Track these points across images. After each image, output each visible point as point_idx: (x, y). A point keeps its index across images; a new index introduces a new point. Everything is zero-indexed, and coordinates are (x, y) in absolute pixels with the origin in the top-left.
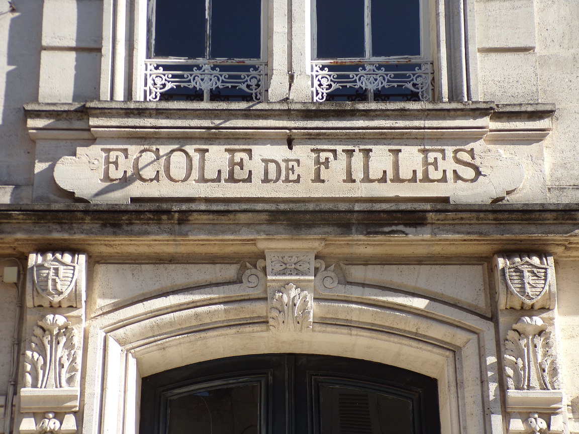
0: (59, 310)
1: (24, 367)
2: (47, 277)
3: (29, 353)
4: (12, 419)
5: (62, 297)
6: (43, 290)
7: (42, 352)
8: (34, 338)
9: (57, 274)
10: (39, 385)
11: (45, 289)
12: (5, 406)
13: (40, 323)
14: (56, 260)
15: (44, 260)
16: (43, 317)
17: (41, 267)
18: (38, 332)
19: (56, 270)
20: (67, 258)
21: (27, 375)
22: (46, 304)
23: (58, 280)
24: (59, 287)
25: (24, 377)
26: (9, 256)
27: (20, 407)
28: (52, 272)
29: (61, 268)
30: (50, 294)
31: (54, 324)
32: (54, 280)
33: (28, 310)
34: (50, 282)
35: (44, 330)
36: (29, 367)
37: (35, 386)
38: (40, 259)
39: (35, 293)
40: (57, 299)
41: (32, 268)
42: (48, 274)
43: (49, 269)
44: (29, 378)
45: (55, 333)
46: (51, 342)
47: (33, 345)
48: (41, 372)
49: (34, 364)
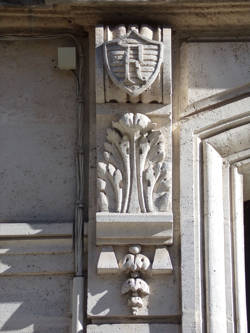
0: (138, 107)
1: (96, 184)
2: (123, 60)
3: (103, 166)
4: (85, 254)
5: (144, 88)
6: (119, 79)
7: (120, 164)
8: (107, 146)
9: (136, 56)
10: (120, 209)
11: (122, 78)
12: (74, 236)
13: (115, 125)
14: (133, 36)
15: (116, 36)
16: (119, 117)
17: (114, 46)
18: (113, 136)
19: (136, 50)
20: (147, 33)
21: (103, 194)
22: (122, 99)
23: (138, 65)
24: (140, 75)
25: (97, 198)
26: (63, 31)
27: (94, 237)
28: (129, 52)
29: (142, 48)
30: (128, 84)
31: (136, 125)
32: (133, 65)
33: (98, 108)
34: (128, 67)
35: (121, 135)
36: (103, 185)
37: (113, 209)
38: (110, 35)
39: (107, 84)
40: (138, 91)
41: (102, 47)
42: (125, 56)
43: (125, 49)
44: (105, 199)
45: (136, 138)
46: (130, 151)
47: (108, 155)
48: (120, 191)
49: (110, 181)
